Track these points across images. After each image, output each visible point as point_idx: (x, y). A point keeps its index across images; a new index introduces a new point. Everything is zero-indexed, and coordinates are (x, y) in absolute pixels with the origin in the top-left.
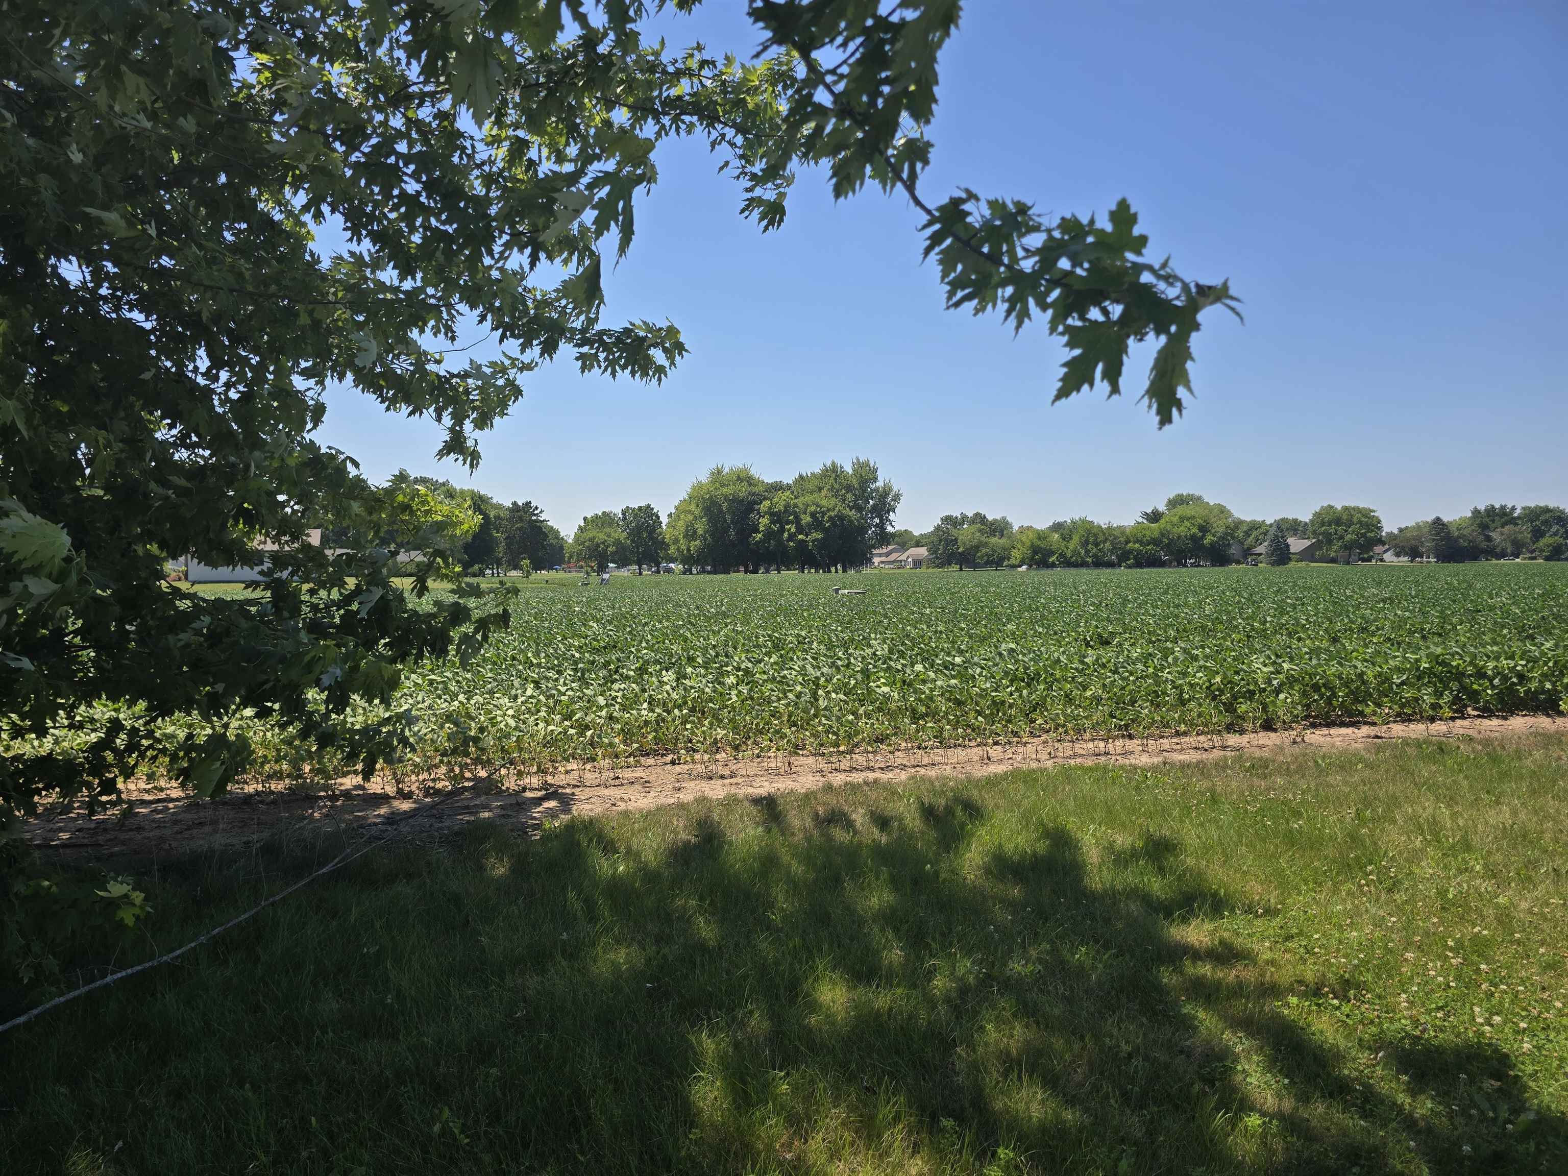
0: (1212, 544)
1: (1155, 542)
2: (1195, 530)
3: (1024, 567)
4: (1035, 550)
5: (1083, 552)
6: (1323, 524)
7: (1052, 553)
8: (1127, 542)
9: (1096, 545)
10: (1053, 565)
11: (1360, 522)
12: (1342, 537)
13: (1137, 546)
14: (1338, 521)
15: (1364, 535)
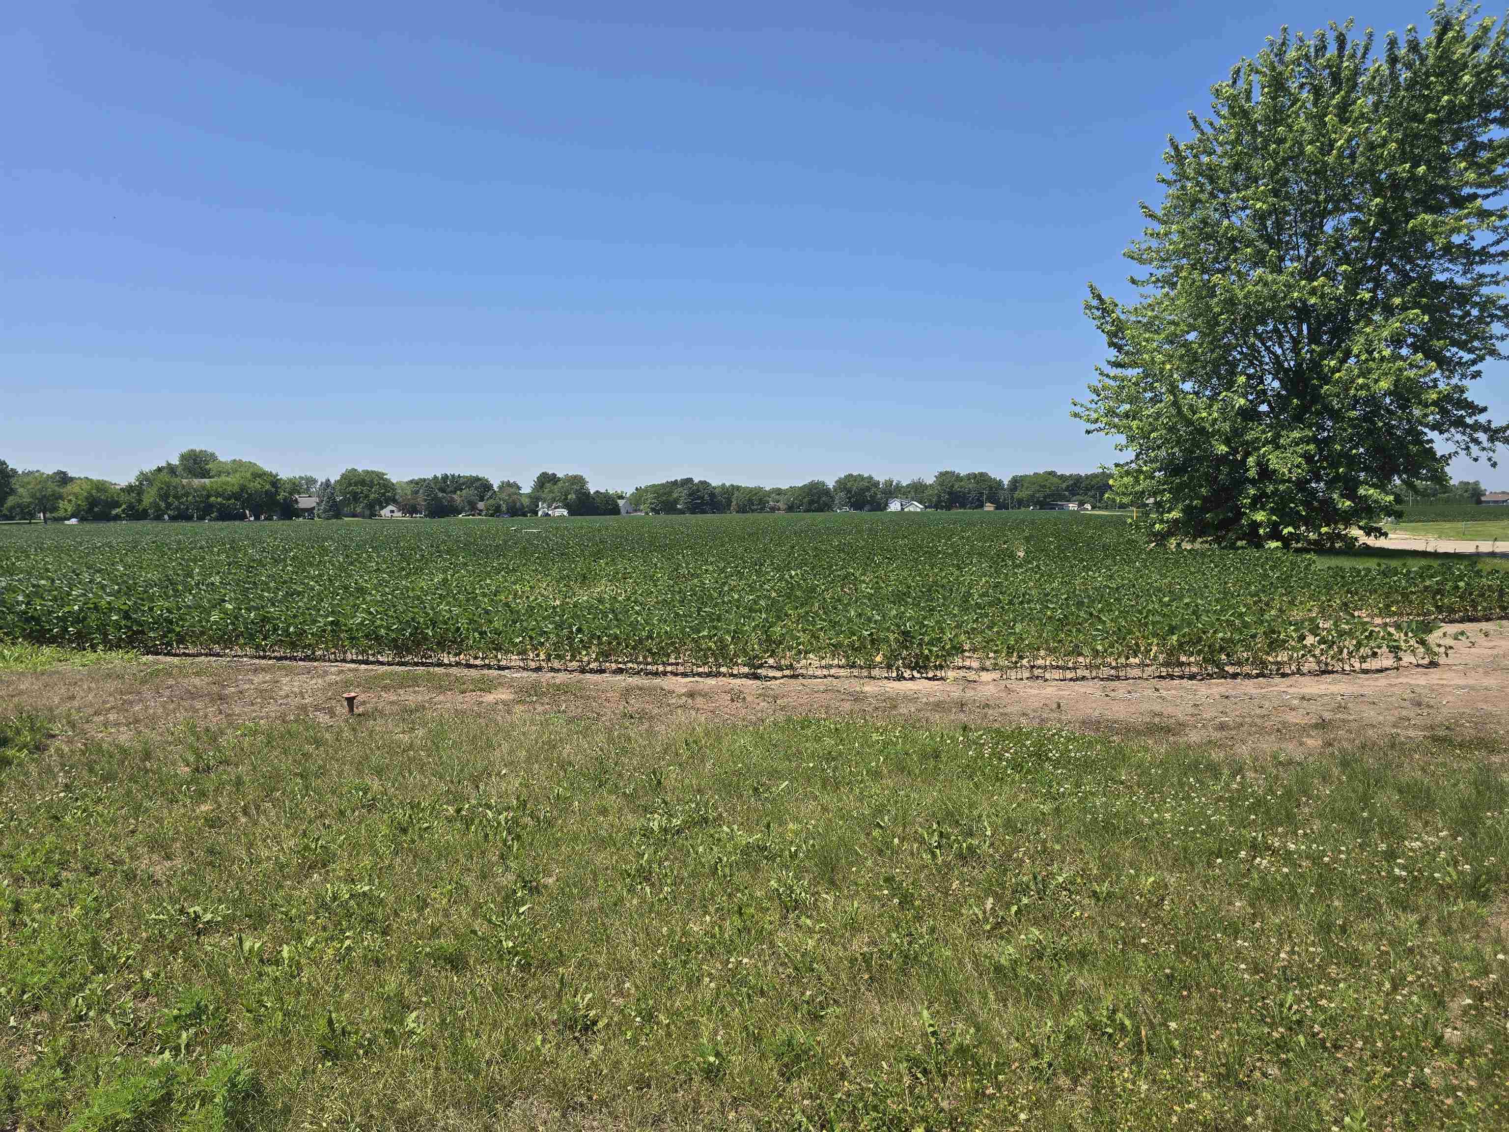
0: (285, 499)
1: (236, 496)
2: (268, 487)
3: (74, 521)
4: (93, 502)
5: (163, 505)
6: (350, 485)
7: (117, 504)
8: (208, 496)
9: (176, 497)
10: (117, 518)
11: (379, 484)
12: (367, 496)
13: (219, 500)
14: (363, 483)
15: (384, 494)
